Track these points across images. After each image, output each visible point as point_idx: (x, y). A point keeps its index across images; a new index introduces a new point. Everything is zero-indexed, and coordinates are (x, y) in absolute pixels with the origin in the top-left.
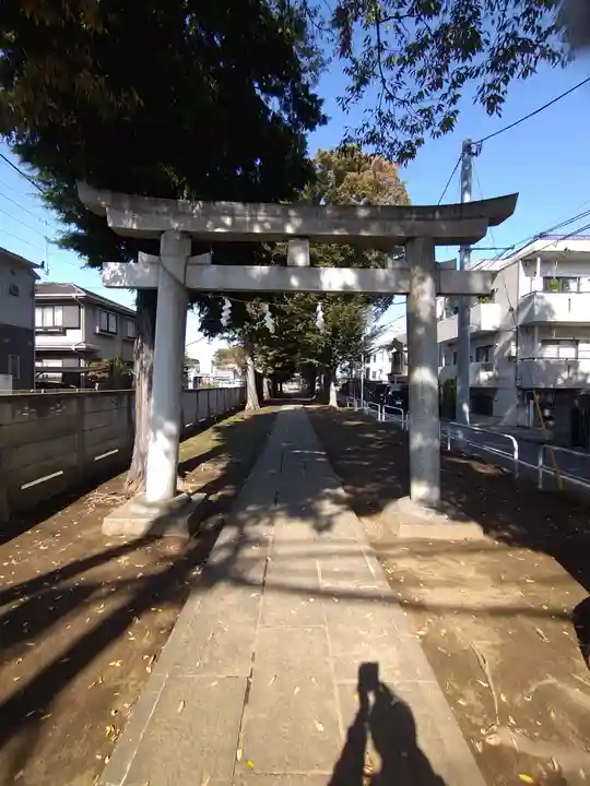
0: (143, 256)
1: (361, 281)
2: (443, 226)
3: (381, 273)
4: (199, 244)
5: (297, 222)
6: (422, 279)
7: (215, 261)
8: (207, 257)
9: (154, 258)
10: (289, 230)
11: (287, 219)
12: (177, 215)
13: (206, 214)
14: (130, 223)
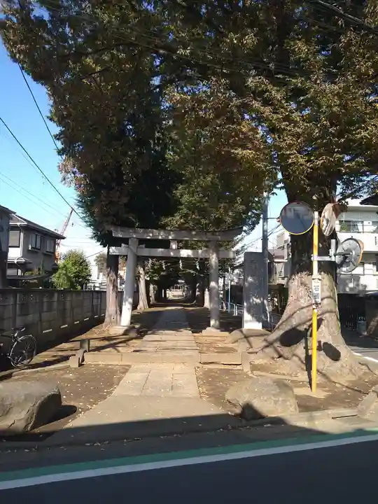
0: (123, 245)
1: (193, 254)
2: (219, 237)
3: (200, 251)
4: (142, 241)
5: (173, 235)
6: (213, 254)
7: (146, 247)
8: (144, 246)
9: (126, 245)
10: (170, 238)
11: (170, 235)
12: (135, 232)
13: (144, 233)
14: (119, 235)
